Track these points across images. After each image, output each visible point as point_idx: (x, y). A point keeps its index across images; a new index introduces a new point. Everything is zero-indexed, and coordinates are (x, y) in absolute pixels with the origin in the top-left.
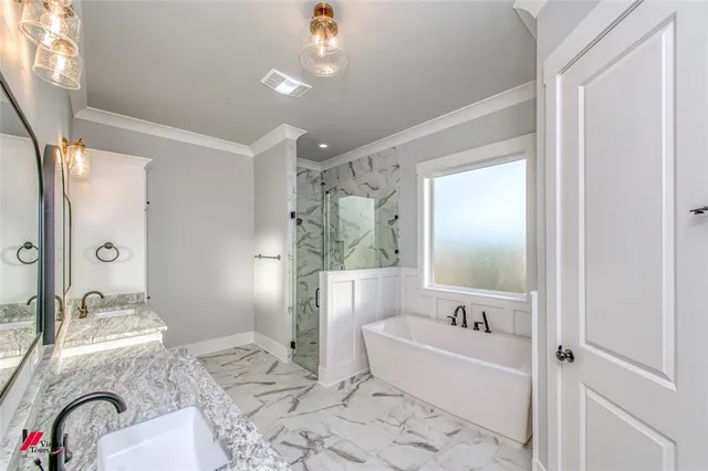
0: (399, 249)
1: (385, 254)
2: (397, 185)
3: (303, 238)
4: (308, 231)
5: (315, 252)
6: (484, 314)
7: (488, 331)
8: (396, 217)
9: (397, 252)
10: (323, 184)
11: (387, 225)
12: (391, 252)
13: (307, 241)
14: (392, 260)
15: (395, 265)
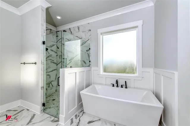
0: (91, 60)
1: (85, 63)
2: (90, 37)
3: (48, 57)
4: (50, 54)
5: (54, 63)
6: (126, 82)
7: (126, 88)
8: (90, 49)
9: (90, 61)
10: (57, 36)
11: (86, 52)
12: (87, 62)
13: (50, 58)
14: (88, 65)
15: (89, 66)
